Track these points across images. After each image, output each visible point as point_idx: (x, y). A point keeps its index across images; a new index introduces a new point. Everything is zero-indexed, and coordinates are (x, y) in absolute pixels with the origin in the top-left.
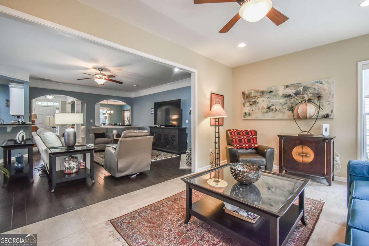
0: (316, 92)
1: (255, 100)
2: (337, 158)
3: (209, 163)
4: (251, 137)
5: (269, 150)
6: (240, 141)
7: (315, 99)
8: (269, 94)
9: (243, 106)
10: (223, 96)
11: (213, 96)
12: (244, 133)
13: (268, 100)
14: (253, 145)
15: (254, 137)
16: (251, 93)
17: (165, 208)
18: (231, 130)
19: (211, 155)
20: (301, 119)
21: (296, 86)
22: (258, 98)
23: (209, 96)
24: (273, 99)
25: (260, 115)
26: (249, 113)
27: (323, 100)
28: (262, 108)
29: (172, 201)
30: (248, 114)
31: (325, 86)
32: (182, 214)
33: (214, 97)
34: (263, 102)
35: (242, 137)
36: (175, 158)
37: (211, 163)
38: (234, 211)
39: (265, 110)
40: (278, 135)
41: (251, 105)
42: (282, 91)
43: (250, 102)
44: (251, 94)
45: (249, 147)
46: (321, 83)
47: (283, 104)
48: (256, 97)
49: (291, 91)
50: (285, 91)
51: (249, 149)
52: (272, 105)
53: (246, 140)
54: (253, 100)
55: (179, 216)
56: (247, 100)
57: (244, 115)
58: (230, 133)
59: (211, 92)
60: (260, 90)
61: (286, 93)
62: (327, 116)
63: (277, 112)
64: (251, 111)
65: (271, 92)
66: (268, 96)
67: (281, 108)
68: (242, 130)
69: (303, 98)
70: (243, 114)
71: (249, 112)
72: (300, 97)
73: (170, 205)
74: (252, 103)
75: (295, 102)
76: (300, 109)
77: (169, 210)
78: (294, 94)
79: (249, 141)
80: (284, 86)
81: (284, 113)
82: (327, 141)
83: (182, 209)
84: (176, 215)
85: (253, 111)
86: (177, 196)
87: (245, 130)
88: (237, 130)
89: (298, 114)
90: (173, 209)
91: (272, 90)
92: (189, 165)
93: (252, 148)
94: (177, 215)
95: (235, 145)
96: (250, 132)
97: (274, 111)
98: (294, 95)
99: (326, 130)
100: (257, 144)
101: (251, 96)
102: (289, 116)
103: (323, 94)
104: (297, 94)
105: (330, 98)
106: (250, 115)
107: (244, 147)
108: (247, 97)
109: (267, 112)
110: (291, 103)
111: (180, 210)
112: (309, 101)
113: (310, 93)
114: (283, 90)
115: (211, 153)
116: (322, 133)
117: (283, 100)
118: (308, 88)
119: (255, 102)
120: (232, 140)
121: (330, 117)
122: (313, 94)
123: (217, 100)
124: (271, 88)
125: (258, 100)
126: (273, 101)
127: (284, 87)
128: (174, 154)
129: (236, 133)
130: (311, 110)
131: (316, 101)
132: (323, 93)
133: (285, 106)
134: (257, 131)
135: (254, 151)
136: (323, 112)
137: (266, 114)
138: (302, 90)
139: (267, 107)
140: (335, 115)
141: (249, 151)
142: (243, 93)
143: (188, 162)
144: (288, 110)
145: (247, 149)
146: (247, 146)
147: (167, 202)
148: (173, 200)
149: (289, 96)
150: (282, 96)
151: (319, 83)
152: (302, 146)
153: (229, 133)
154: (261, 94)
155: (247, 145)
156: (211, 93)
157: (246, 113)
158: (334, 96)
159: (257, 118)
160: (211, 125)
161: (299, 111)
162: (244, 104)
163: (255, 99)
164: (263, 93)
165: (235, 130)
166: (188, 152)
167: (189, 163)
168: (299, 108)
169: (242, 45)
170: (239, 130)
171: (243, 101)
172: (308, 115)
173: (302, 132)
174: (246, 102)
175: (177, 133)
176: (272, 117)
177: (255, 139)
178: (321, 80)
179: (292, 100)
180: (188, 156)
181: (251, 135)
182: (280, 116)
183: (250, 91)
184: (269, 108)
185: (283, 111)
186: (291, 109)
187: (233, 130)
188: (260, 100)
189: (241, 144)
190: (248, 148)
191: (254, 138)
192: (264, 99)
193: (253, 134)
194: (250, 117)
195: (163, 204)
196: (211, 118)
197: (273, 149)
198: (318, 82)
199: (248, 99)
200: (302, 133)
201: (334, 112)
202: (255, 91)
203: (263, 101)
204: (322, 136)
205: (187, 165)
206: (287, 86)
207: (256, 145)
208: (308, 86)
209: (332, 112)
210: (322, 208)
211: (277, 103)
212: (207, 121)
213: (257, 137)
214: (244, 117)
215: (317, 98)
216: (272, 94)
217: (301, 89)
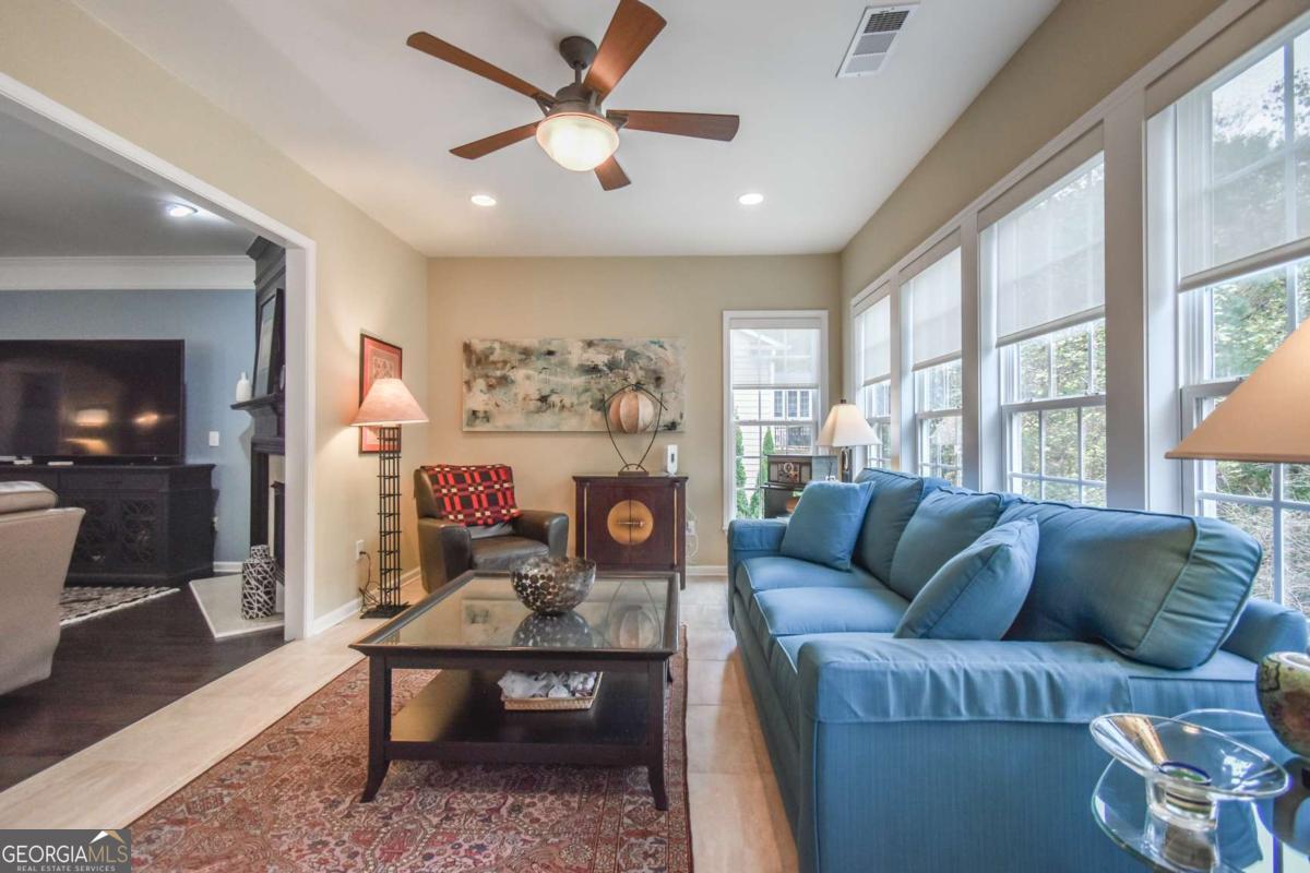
0: (652, 367)
1: (503, 372)
2: (691, 524)
3: (353, 589)
4: (497, 486)
5: (555, 521)
6: (466, 503)
7: (649, 383)
8: (545, 359)
9: (465, 390)
10: (400, 349)
11: (369, 346)
12: (476, 475)
13: (542, 376)
14: (504, 512)
15: (506, 485)
16: (491, 351)
17: (243, 790)
18: (432, 468)
19: (360, 561)
20: (625, 432)
21: (611, 345)
22: (513, 368)
23: (354, 346)
24: (556, 374)
25: (517, 420)
26: (485, 412)
27: (665, 388)
28: (524, 399)
29: (265, 759)
30: (481, 415)
31: (669, 354)
32: (332, 780)
33: (372, 350)
34: (527, 381)
35: (471, 489)
36: (154, 602)
37: (360, 590)
38: (533, 696)
39: (533, 405)
40: (574, 478)
41: (491, 387)
42: (578, 355)
43: (487, 376)
44: (492, 353)
45: (494, 520)
46: (661, 346)
47: (580, 390)
48: (509, 365)
49: (600, 359)
50: (585, 356)
51: (494, 525)
52: (553, 391)
53: (456, 499)
54: (498, 373)
55: (326, 790)
56: (479, 370)
57: (469, 420)
58: (431, 477)
59: (362, 330)
60: (518, 344)
61: (588, 360)
62: (672, 426)
63: (565, 414)
64: (490, 408)
65: (550, 353)
66: (541, 364)
67: (576, 402)
68: (468, 468)
69: (625, 379)
70: (465, 417)
71: (487, 408)
72: (618, 375)
73: (260, 772)
74: (494, 381)
75: (607, 387)
76: (624, 406)
77: (269, 788)
78: (606, 365)
79: (492, 500)
80: (583, 341)
81: (582, 415)
82: (678, 484)
83: (322, 765)
84: (314, 794)
85: (497, 405)
86: (272, 734)
87: (478, 467)
88: (453, 468)
89: (619, 420)
90: (283, 781)
91: (552, 349)
92: (261, 614)
93: (502, 521)
94: (316, 790)
95: (451, 517)
96: (492, 473)
97: (557, 409)
98: (605, 369)
99: (673, 460)
100: (514, 506)
101: (492, 358)
102: (594, 424)
103: (666, 374)
104: (612, 365)
105: (678, 385)
106: (487, 417)
107: (479, 518)
108: (479, 362)
109: (539, 411)
110: (600, 390)
111: (317, 772)
112: (638, 387)
113: (641, 368)
114: (580, 352)
115: (361, 553)
116: (666, 467)
117: (580, 381)
118: (636, 354)
119: (504, 381)
120: (441, 500)
121: (679, 428)
122: (647, 370)
123: (380, 361)
124: (549, 344)
125: (513, 374)
126: (557, 380)
127: (581, 344)
128: (147, 586)
129: (450, 476)
130: (646, 410)
131: (651, 388)
132: (665, 371)
133: (584, 398)
134: (513, 469)
135: (508, 529)
136: (667, 418)
137: (536, 416)
138: (623, 357)
139: (538, 397)
140: (687, 424)
141: (493, 531)
142: (467, 348)
143: (256, 605)
144: (592, 407)
145: (487, 525)
146: (489, 517)
147: (238, 767)
148: (265, 754)
149: (594, 369)
150: (577, 369)
151: (657, 346)
152: (626, 502)
153: (425, 477)
154: (523, 357)
155: (488, 513)
156: (363, 337)
157: (474, 412)
158: (686, 380)
159: (508, 427)
160: (362, 452)
161: (623, 411)
162: (468, 383)
163: (503, 368)
164: (526, 354)
165: (447, 466)
166: (256, 561)
167: (260, 609)
168: (622, 404)
169: (484, 200)
170: (459, 468)
171: (466, 373)
172: (641, 424)
173: (627, 466)
174: (475, 378)
175: (165, 489)
176: (552, 427)
177: (508, 493)
178: (662, 340)
179: (603, 382)
180: (258, 580)
181: (497, 478)
182: (571, 423)
183: (488, 344)
184: (543, 399)
185: (581, 409)
186: (602, 406)
187: (439, 466)
188: (519, 375)
189: (467, 511)
190: (490, 521)
191: (507, 489)
192: (531, 372)
193: (503, 478)
194: (487, 424)
195: (223, 781)
196: (361, 428)
197: (564, 518)
198: (655, 343)
199: (483, 369)
200: (625, 470)
201: (685, 416)
202: (504, 345)
203: (528, 377)
204: (664, 474)
205: (251, 617)
206: (590, 344)
207: (513, 511)
208: (636, 349)
209: (681, 416)
210: (685, 638)
211: (565, 386)
212: (347, 438)
213: (513, 487)
214: (468, 425)
215: (653, 381)
216: (553, 360)
217: (621, 355)
